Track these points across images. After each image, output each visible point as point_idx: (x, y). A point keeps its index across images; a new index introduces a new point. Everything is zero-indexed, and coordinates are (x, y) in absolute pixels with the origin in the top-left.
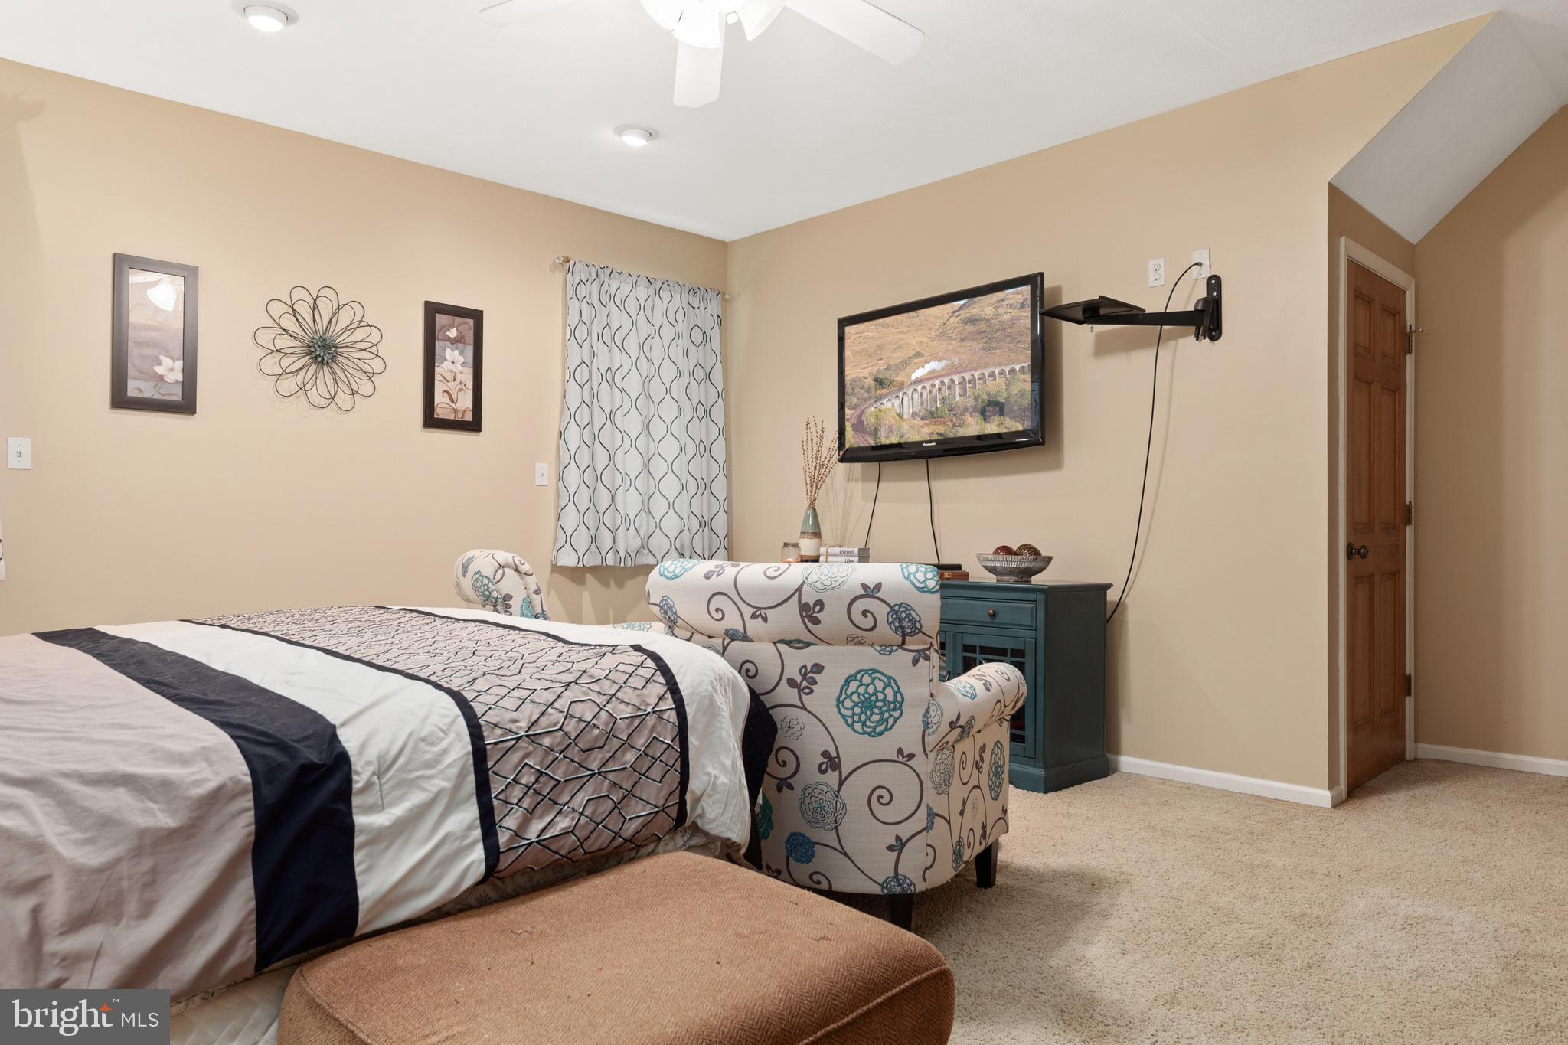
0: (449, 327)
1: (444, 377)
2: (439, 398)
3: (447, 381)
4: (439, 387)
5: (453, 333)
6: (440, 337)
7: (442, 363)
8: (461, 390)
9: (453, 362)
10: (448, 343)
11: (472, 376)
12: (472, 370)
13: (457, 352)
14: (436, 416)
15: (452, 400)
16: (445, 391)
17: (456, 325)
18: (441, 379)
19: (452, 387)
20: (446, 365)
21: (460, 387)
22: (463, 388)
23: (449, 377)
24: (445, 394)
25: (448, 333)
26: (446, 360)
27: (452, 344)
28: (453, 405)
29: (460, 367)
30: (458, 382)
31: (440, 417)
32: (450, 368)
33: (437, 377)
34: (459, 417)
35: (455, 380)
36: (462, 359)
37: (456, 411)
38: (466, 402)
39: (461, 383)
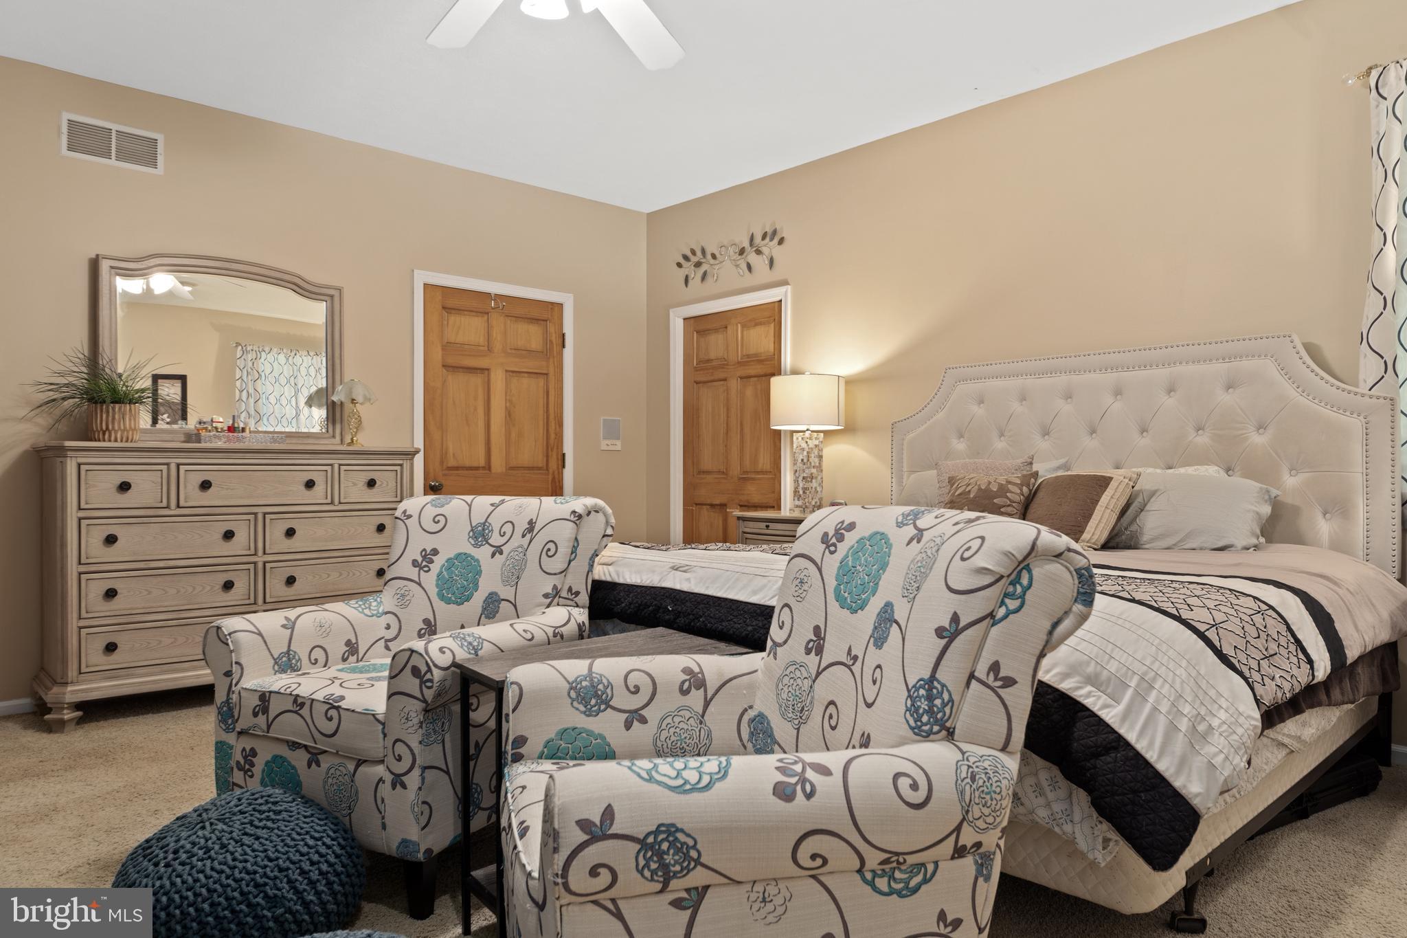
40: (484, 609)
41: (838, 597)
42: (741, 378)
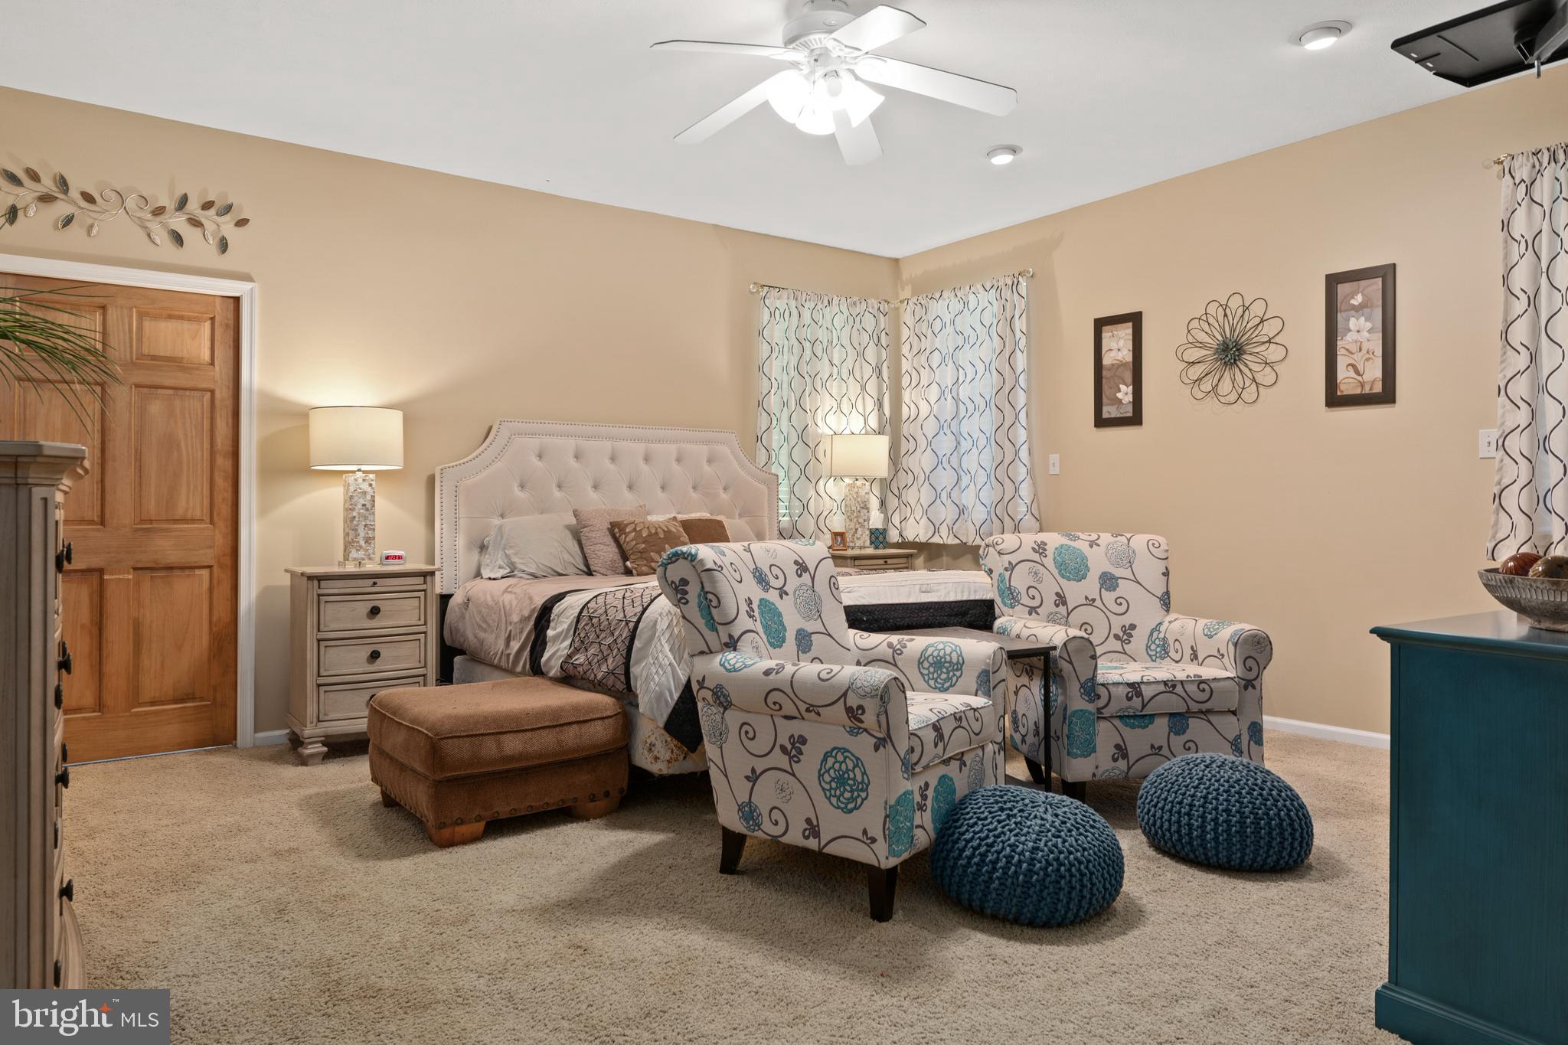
0: (1353, 295)
1: (1347, 350)
2: (1343, 373)
3: (1352, 354)
4: (1342, 362)
5: (1358, 299)
6: (1343, 308)
7: (1346, 335)
8: (1368, 360)
9: (1358, 331)
10: (1353, 312)
11: (1381, 342)
12: (1381, 334)
13: (1362, 319)
14: (1339, 393)
15: (1357, 372)
16: (1349, 365)
17: (1361, 289)
18: (1345, 352)
19: (1358, 359)
20: (1350, 337)
21: (1367, 356)
22: (1371, 356)
23: (1353, 348)
24: (1350, 368)
25: (1353, 302)
26: (1350, 330)
27: (1357, 311)
28: (1359, 378)
29: (1367, 335)
30: (1364, 351)
31: (1345, 393)
32: (1355, 338)
33: (1340, 352)
34: (1367, 390)
35: (1360, 350)
36: (1369, 325)
37: (1362, 385)
38: (1374, 372)
39: (1368, 352)
40: (798, 646)
41: (1063, 577)
42: (137, 386)
